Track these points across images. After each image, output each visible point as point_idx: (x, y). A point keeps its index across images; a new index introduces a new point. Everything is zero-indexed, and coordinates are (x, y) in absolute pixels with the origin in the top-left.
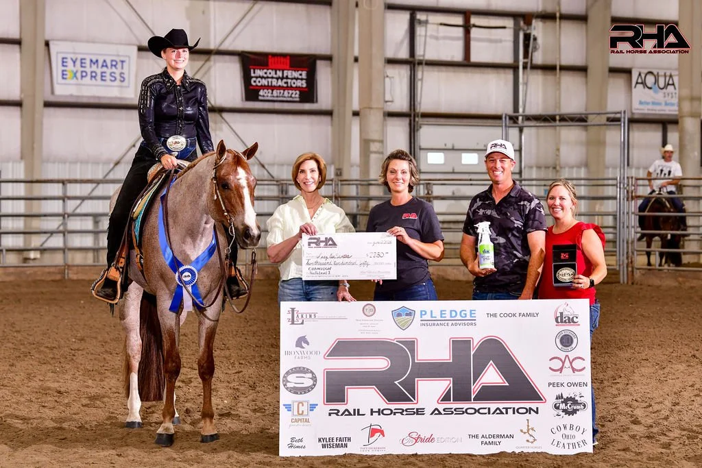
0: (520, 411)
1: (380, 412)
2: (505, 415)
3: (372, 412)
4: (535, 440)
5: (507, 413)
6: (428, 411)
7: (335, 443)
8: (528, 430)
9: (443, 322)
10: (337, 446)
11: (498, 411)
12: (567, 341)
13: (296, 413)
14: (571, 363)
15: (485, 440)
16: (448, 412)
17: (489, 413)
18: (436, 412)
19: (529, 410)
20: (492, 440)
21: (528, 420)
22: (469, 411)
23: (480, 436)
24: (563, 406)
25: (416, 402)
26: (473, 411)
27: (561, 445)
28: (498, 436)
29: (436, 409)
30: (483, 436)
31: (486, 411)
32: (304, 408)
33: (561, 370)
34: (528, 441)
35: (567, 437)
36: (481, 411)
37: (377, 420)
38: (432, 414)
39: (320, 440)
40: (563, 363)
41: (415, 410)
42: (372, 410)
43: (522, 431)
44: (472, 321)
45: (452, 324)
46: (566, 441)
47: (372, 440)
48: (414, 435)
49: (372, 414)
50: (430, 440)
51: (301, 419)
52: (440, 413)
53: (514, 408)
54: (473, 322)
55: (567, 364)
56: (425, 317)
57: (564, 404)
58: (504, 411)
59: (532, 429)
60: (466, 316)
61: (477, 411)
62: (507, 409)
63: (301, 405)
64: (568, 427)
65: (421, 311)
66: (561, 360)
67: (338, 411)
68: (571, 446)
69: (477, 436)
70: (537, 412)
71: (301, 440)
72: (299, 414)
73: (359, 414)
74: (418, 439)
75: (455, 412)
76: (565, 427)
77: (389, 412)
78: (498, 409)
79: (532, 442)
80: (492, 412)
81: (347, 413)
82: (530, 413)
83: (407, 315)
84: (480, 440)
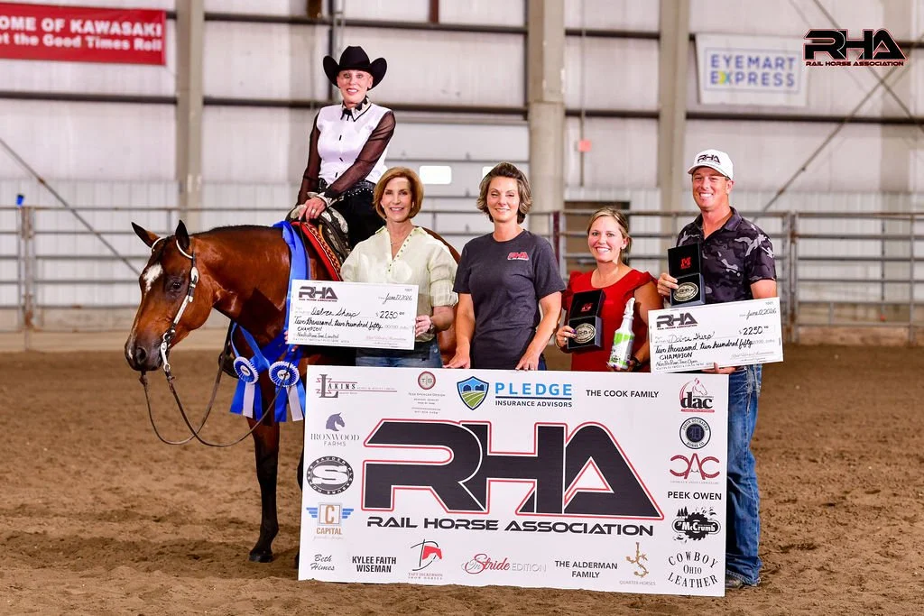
0: (628, 530)
1: (437, 523)
2: (607, 535)
3: (427, 523)
4: (646, 572)
5: (609, 532)
6: (502, 525)
7: (375, 564)
8: (637, 559)
9: (527, 400)
10: (378, 569)
11: (597, 530)
12: (695, 433)
13: (323, 520)
14: (700, 465)
15: (577, 570)
16: (529, 527)
17: (585, 532)
18: (513, 526)
19: (640, 530)
20: (587, 570)
21: (638, 544)
22: (558, 527)
23: (571, 564)
24: (686, 526)
25: (485, 511)
26: (563, 527)
27: (682, 581)
28: (595, 565)
29: (514, 523)
30: (575, 564)
31: (581, 528)
32: (335, 514)
33: (686, 474)
34: (636, 573)
35: (690, 570)
36: (574, 528)
37: (433, 534)
38: (507, 529)
39: (354, 560)
40: (690, 464)
41: (485, 523)
42: (426, 520)
43: (628, 558)
44: (565, 401)
45: (539, 404)
46: (689, 576)
47: (424, 562)
48: (482, 559)
49: (426, 527)
50: (504, 566)
51: (330, 528)
52: (518, 529)
53: (619, 526)
54: (568, 401)
55: (695, 466)
56: (501, 393)
57: (688, 523)
58: (606, 529)
59: (643, 557)
60: (557, 394)
61: (569, 528)
62: (609, 526)
63: (330, 509)
64: (693, 556)
65: (497, 384)
66: (686, 460)
67: (381, 520)
68: (695, 584)
69: (566, 564)
70: (650, 533)
71: (329, 559)
72: (328, 522)
73: (408, 526)
74: (487, 565)
75: (539, 528)
76: (688, 556)
77: (449, 524)
78: (598, 526)
79: (642, 576)
80: (589, 529)
81: (393, 523)
82: (641, 534)
83: (477, 388)
84: (571, 569)
